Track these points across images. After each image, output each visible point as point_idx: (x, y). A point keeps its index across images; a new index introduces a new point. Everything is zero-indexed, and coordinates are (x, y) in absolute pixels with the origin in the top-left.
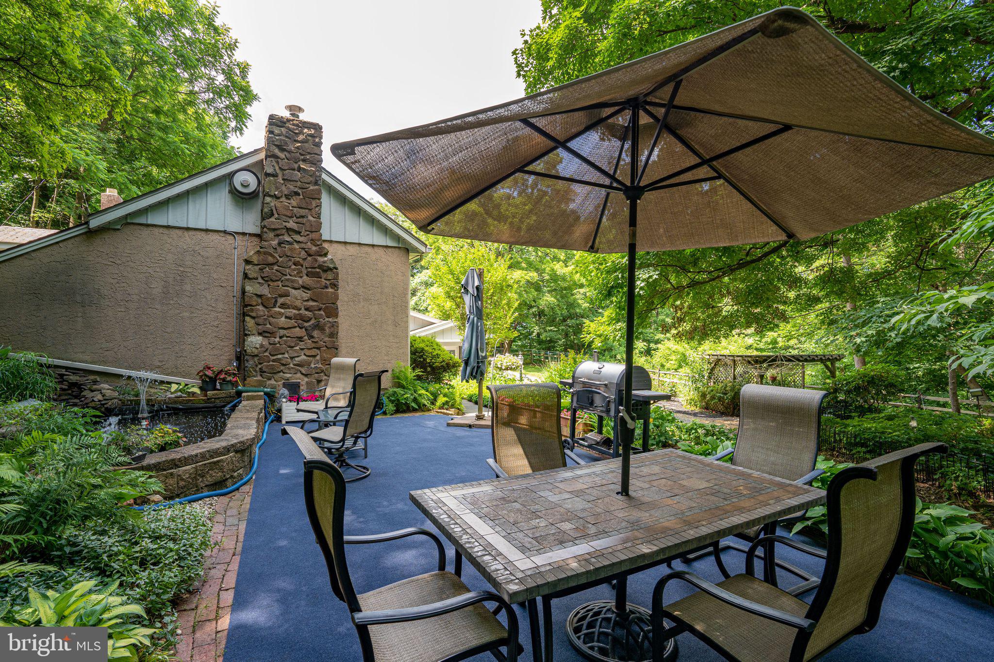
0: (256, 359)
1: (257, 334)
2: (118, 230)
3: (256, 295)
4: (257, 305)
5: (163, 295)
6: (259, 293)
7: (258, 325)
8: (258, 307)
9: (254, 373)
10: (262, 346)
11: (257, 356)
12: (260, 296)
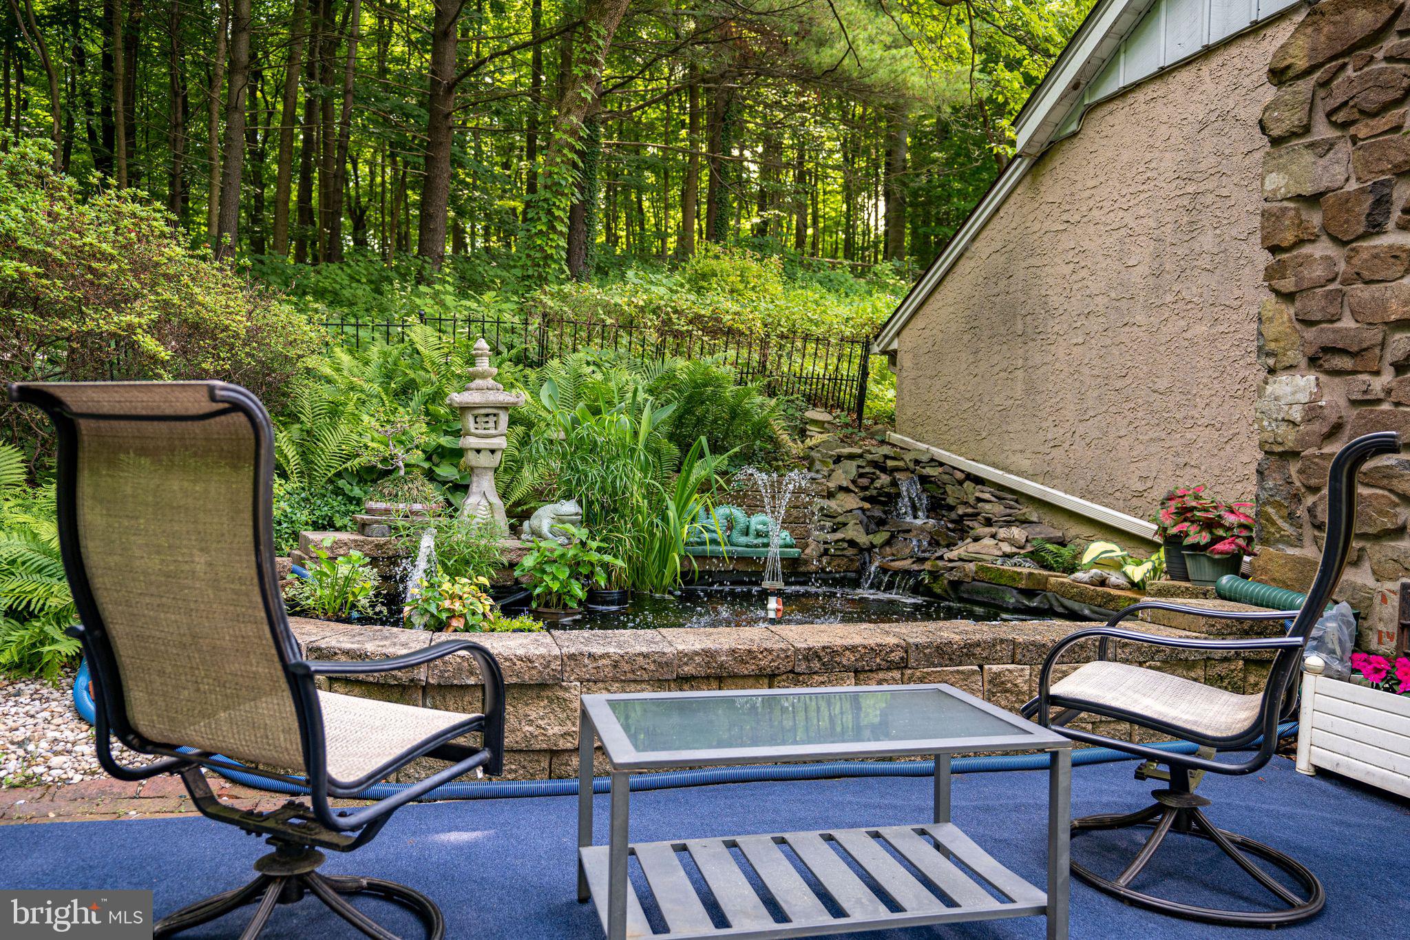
0: (1293, 468)
1: (1303, 362)
2: (1075, 134)
3: (1299, 198)
4: (1300, 243)
5: (1151, 281)
6: (1308, 189)
7: (1309, 323)
8: (1306, 250)
9: (1288, 529)
10: (1313, 411)
11: (1294, 454)
12: (1313, 200)
